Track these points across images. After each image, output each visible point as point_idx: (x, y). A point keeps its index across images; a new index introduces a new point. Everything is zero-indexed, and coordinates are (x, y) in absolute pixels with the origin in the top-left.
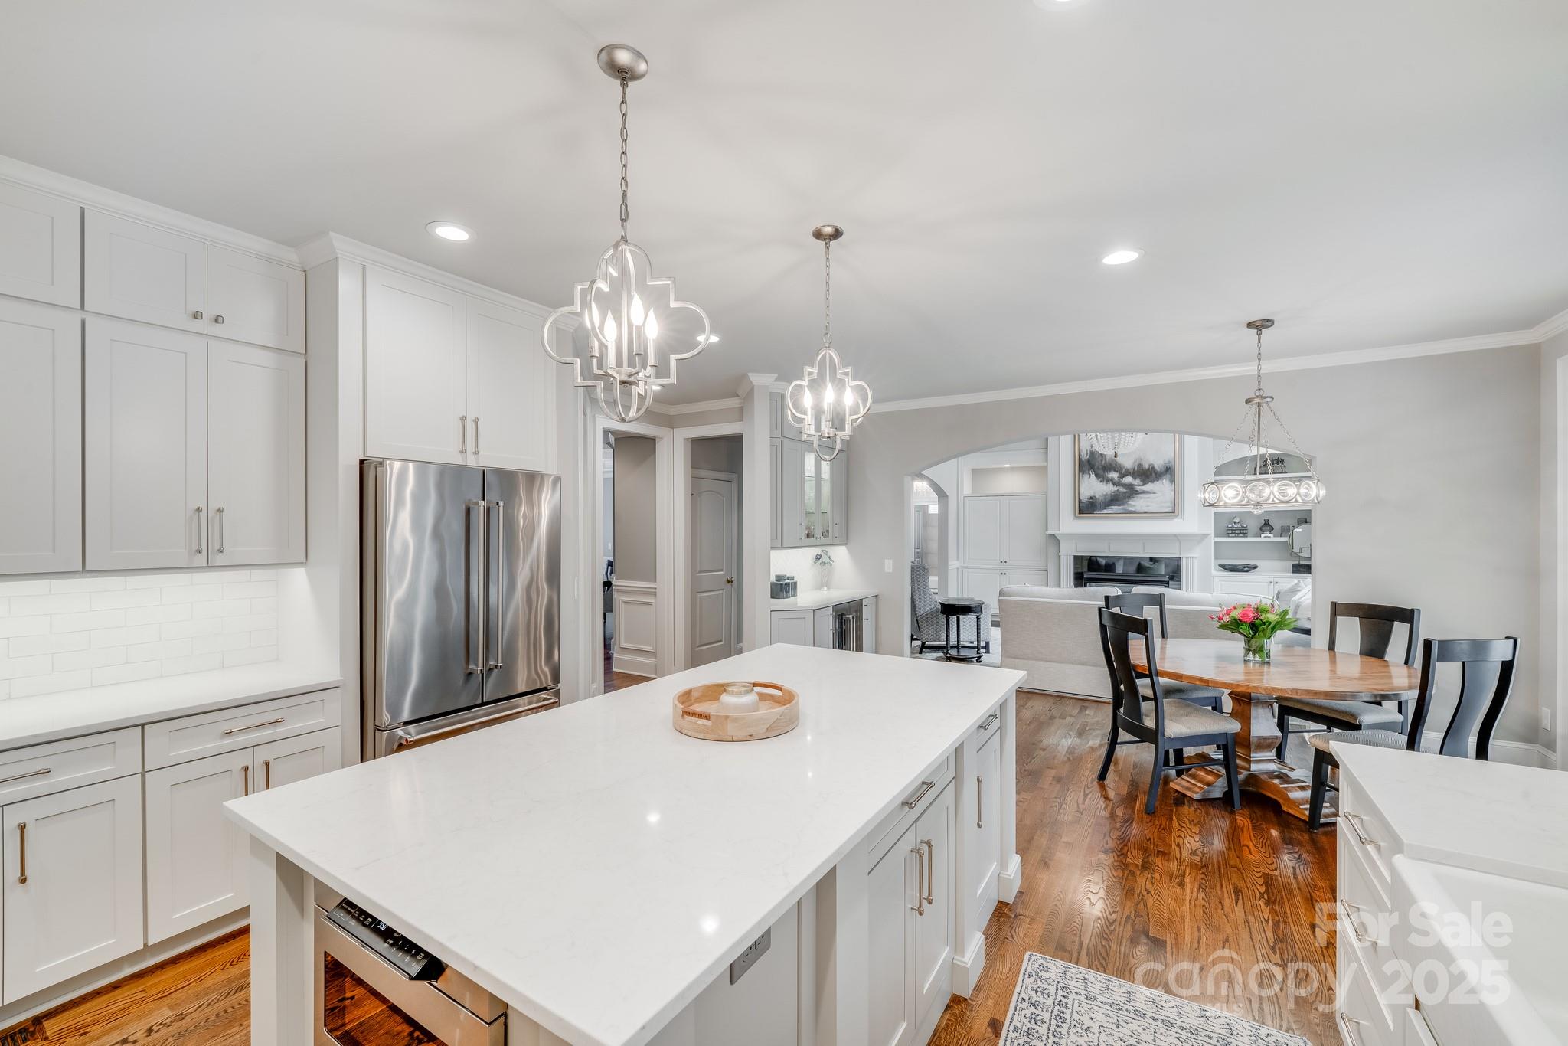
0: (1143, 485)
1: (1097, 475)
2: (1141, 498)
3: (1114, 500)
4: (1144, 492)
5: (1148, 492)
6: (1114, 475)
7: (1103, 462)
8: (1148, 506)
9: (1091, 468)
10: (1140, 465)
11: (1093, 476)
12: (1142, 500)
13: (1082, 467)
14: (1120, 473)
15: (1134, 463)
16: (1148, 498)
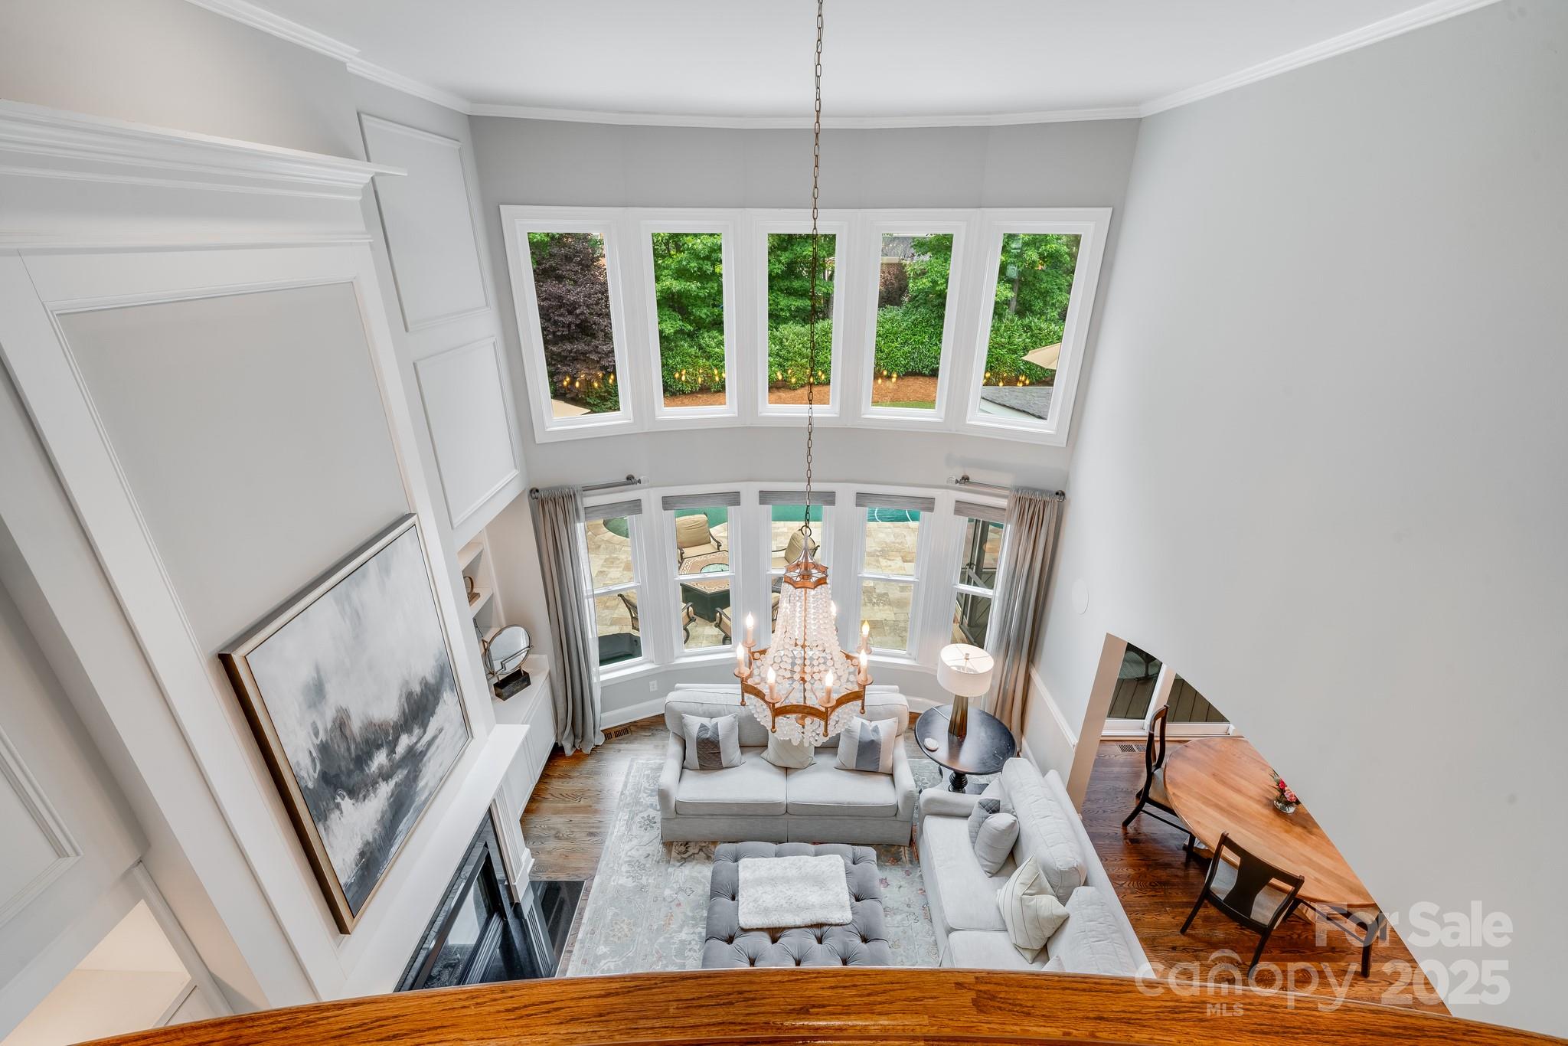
0: (425, 732)
1: (352, 793)
2: (430, 758)
3: (399, 807)
4: (430, 744)
5: (434, 738)
6: (380, 759)
7: (353, 747)
8: (441, 765)
9: (336, 788)
10: (409, 695)
11: (346, 803)
12: (432, 762)
13: (317, 807)
14: (388, 743)
15: (401, 696)
16: (438, 747)
